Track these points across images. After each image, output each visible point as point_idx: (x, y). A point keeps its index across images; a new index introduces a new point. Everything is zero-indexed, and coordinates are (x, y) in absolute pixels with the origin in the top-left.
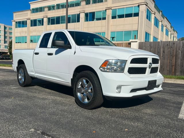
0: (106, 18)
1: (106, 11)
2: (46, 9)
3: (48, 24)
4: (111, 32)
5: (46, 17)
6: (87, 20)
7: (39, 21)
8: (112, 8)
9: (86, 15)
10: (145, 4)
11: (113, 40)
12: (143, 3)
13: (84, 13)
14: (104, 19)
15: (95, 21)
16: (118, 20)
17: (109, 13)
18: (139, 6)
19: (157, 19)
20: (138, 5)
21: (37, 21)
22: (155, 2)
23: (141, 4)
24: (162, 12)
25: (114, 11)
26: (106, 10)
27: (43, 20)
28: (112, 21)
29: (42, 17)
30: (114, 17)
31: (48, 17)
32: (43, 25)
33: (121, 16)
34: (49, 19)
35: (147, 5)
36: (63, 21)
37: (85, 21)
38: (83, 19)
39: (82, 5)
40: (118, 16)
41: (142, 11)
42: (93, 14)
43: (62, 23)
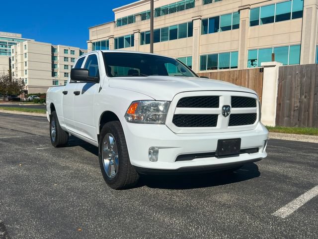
0: (239, 25)
1: (239, 13)
2: (138, 19)
3: (142, 44)
4: (249, 50)
5: (138, 31)
6: (204, 31)
7: (128, 39)
8: (251, 7)
9: (205, 22)
11: (252, 65)
13: (201, 19)
14: (236, 27)
15: (220, 33)
16: (261, 27)
17: (246, 16)
21: (125, 40)
25: (255, 12)
26: (239, 11)
27: (133, 37)
28: (250, 30)
29: (132, 33)
30: (254, 23)
31: (140, 31)
32: (133, 45)
33: (268, 20)
34: (142, 34)
36: (165, 37)
37: (202, 34)
38: (199, 30)
39: (198, 6)
40: (262, 19)
41: (310, 6)
42: (216, 20)
43: (163, 40)
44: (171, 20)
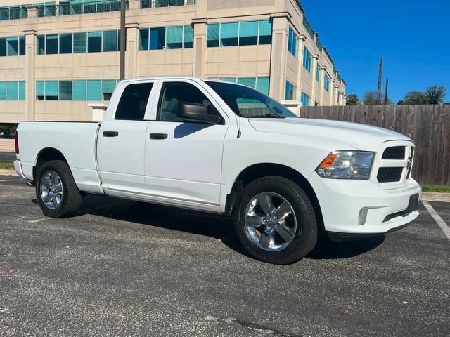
0: (193, 43)
1: (193, 27)
2: (33, 13)
3: (39, 53)
5: (33, 32)
6: (144, 45)
7: (13, 44)
8: (209, 22)
9: (144, 34)
10: (287, 17)
12: (281, 15)
13: (138, 28)
14: (189, 45)
15: (166, 51)
16: (222, 49)
17: (201, 32)
18: (271, 20)
19: (308, 52)
20: (268, 17)
21: (7, 43)
22: (303, 13)
23: (277, 15)
24: (317, 35)
25: (214, 28)
26: (193, 25)
27: (23, 40)
28: (208, 51)
29: (23, 34)
30: (212, 43)
31: (37, 33)
32: (23, 53)
33: (230, 42)
34: (41, 39)
35: (289, 20)
36: (81, 47)
37: (139, 49)
38: (135, 43)
39: (133, 9)
40: (223, 40)
41: (280, 32)
42: (160, 32)
43: (77, 51)
44: (91, 23)
